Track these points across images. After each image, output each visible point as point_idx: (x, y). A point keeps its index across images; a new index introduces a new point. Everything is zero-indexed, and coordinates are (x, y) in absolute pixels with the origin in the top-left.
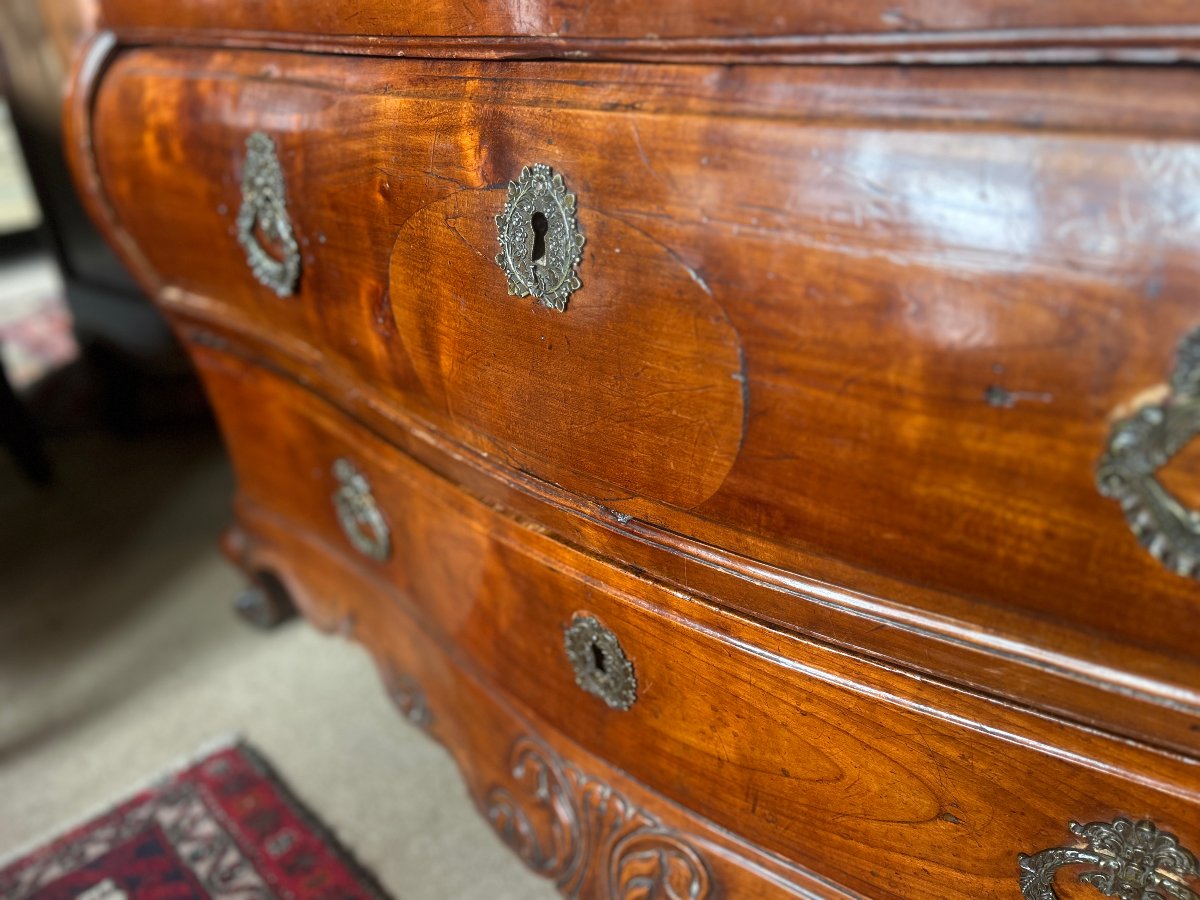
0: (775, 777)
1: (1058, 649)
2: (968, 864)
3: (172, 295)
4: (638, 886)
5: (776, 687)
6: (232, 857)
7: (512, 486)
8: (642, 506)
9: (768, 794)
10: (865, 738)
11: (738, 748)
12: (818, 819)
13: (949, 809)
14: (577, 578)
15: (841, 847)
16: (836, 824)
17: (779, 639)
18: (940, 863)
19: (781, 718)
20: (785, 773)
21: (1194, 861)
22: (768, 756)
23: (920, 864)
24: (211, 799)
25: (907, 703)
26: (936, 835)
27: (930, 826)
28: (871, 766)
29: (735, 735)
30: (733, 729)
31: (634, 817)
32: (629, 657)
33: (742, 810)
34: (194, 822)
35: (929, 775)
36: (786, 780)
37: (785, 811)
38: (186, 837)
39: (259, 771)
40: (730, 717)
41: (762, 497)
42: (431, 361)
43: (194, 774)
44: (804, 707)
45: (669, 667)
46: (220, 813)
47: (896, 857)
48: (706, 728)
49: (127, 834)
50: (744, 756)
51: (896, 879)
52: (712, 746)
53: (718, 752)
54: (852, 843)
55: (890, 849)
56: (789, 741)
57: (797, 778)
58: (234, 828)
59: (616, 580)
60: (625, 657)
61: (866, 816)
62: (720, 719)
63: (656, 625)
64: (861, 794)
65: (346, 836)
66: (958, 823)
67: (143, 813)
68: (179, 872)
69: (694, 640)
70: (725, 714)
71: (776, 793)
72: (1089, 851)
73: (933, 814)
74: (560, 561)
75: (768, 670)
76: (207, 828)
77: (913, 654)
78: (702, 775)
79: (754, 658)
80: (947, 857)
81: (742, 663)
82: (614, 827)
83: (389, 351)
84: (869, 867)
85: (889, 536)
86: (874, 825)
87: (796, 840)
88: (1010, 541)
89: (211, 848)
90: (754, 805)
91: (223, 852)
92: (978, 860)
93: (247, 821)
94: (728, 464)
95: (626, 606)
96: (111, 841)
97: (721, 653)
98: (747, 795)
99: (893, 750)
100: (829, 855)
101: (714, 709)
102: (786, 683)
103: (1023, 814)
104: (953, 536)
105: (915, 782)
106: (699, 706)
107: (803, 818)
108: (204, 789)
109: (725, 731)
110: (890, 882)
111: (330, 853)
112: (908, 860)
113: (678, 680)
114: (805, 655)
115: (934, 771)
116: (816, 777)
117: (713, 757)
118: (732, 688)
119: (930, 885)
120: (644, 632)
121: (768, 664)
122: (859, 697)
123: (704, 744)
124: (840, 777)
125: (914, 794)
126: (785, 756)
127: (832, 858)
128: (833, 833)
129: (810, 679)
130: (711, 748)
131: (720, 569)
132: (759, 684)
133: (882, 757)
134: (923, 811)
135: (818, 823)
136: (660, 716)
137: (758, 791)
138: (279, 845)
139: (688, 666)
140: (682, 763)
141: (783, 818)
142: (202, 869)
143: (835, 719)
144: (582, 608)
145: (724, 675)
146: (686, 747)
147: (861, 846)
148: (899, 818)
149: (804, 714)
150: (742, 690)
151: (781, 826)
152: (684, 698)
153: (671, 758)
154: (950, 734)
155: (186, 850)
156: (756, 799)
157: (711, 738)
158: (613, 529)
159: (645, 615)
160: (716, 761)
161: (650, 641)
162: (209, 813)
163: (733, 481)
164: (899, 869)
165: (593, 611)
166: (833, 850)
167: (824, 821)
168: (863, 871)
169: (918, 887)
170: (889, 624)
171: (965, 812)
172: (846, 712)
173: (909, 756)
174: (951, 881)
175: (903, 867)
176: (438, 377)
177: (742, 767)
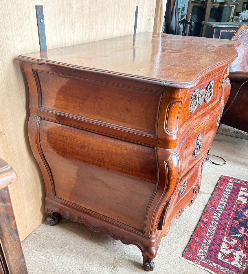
46: (198, 250)
68: (210, 250)
142: (208, 247)
155: (206, 251)
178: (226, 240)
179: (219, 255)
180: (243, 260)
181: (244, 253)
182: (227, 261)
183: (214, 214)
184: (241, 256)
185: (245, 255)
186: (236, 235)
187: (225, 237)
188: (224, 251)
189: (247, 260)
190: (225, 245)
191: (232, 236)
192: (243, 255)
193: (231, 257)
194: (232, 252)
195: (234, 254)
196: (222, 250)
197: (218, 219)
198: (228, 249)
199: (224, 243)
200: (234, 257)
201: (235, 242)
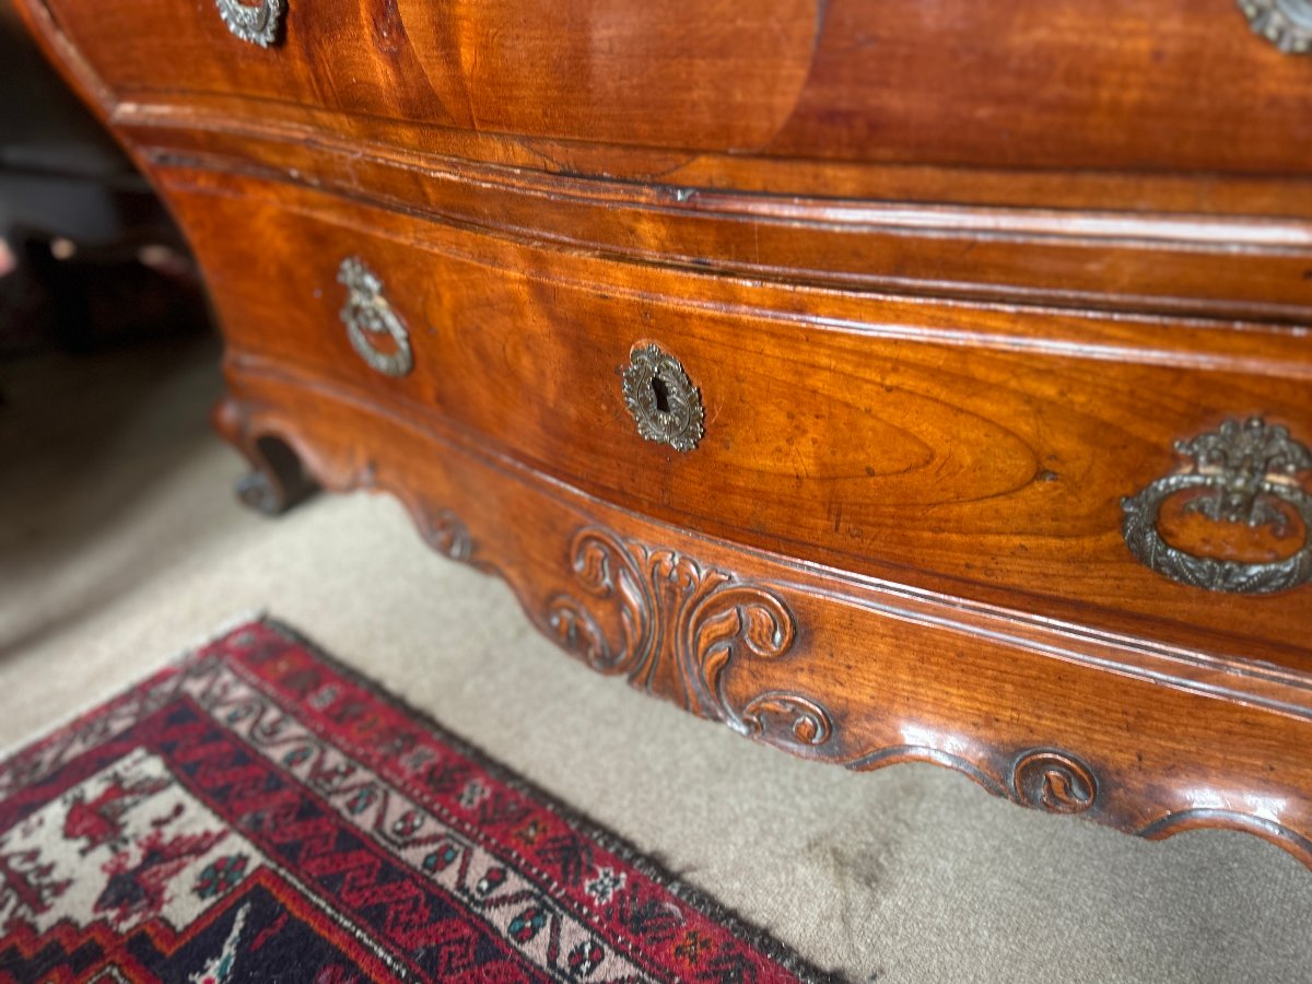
0: (859, 480)
1: (1165, 213)
2: (1067, 526)
3: (127, 110)
4: (717, 651)
5: (858, 365)
6: (273, 714)
7: (552, 198)
8: (706, 168)
9: (852, 504)
10: (956, 400)
11: (818, 457)
12: (908, 518)
13: (1047, 464)
14: (633, 298)
15: (933, 545)
16: (926, 519)
17: (860, 303)
18: (1038, 533)
19: (863, 404)
20: (871, 472)
21: (1306, 452)
22: (851, 456)
23: (1017, 540)
24: (240, 667)
25: (1000, 341)
26: (1034, 500)
27: (1027, 492)
28: (963, 435)
29: (815, 441)
30: (810, 435)
31: (708, 575)
32: (695, 381)
33: (825, 531)
34: (225, 689)
35: (1025, 428)
36: (872, 480)
37: (871, 519)
38: (218, 702)
39: (289, 639)
40: (808, 421)
41: (843, 105)
42: (449, 63)
43: (218, 649)
44: (891, 380)
45: (739, 379)
46: (253, 678)
47: (991, 540)
48: (783, 444)
49: (152, 707)
50: (824, 465)
51: (993, 565)
52: (789, 464)
53: (795, 469)
54: (944, 535)
55: (987, 531)
56: (873, 429)
57: (883, 475)
58: (270, 689)
59: (677, 287)
60: (690, 383)
61: (959, 498)
62: (797, 427)
63: (722, 328)
64: (952, 474)
65: (392, 685)
66: (1057, 479)
67: (168, 687)
68: (217, 733)
69: (766, 332)
70: (803, 419)
71: (860, 500)
72: (1195, 472)
73: (1031, 475)
74: (612, 285)
75: (849, 344)
76: (241, 692)
77: (1009, 273)
78: (781, 502)
79: (834, 334)
80: (1046, 524)
81: (821, 345)
82: (686, 596)
83: (398, 71)
84: (963, 558)
85: (983, 112)
86: (967, 508)
87: (886, 549)
88: (1114, 77)
89: (249, 710)
90: (838, 522)
91: (263, 711)
92: (1078, 518)
93: (283, 683)
94: (802, 73)
95: (690, 315)
96: (136, 715)
97: (797, 340)
98: (829, 512)
99: (988, 407)
100: (920, 558)
101: (791, 416)
102: (869, 356)
103: (1124, 447)
104: (1055, 90)
105: (1011, 441)
106: (774, 416)
107: (890, 522)
108: (229, 659)
109: (803, 440)
110: (986, 570)
111: (379, 699)
112: (1004, 539)
113: (750, 393)
114: (891, 315)
115: (1032, 421)
116: (903, 466)
117: (791, 476)
118: (810, 382)
119: (1027, 562)
120: (710, 342)
121: (849, 336)
122: (949, 348)
123: (779, 465)
124: (930, 458)
125: (1010, 457)
126: (870, 450)
127: (923, 560)
128: (924, 529)
129: (896, 342)
130: (788, 466)
131: (797, 225)
132: (840, 367)
133: (975, 420)
134: (1020, 474)
135: (907, 524)
136: (731, 444)
137: (840, 504)
138: (322, 699)
139: (761, 370)
140: (758, 495)
141: (870, 528)
142: (242, 728)
143: (923, 386)
144: (639, 337)
145: (801, 368)
146: (761, 473)
147: (955, 537)
148: (995, 491)
149: (889, 389)
150: (819, 381)
151: (867, 538)
152: (757, 413)
153: (745, 492)
154: (1048, 368)
155: (221, 714)
156: (839, 515)
157: (787, 455)
158: (672, 212)
159: (713, 320)
160: (794, 481)
161: (718, 352)
162: (240, 679)
163: (810, 94)
164: (994, 554)
165: (652, 336)
166: (925, 551)
167: (913, 519)
168: (957, 565)
169: (1015, 567)
170: (981, 237)
171: (1063, 463)
172: (934, 373)
173: (1005, 410)
174: (1050, 552)
175: (1000, 549)
176: (458, 80)
177: (822, 480)
178: (233, 852)
179: (154, 767)
180: (32, 888)
181: (66, 923)
182: (93, 789)
183: (511, 874)
184: (59, 889)
185: (44, 921)
186: (229, 950)
187: (256, 859)
188: (161, 804)
189: (14, 911)
190: (198, 830)
191: (241, 915)
192: (60, 908)
193: (96, 824)
194: (122, 848)
195: (103, 854)
196: (176, 794)
197: (448, 878)
198: (159, 835)
199: (214, 825)
200: (82, 843)
201: (183, 905)
